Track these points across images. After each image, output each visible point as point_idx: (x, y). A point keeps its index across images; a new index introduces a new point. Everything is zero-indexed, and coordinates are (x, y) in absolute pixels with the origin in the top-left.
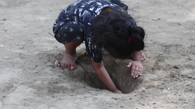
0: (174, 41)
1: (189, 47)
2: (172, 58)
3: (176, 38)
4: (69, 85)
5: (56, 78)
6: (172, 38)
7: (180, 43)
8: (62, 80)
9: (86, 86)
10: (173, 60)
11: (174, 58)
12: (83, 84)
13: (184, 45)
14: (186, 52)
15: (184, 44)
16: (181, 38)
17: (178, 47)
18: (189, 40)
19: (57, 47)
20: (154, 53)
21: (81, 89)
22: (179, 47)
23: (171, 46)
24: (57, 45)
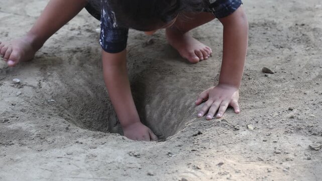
0: (260, 15)
1: (291, 27)
2: (256, 53)
3: (263, 8)
4: (32, 125)
5: (5, 110)
6: (254, 7)
7: (271, 19)
8: (19, 114)
9: (72, 126)
10: (257, 58)
11: (261, 55)
12: (64, 122)
13: (280, 23)
14: (286, 39)
15: (280, 20)
16: (273, 7)
17: (267, 29)
18: (290, 11)
19: (7, 35)
20: (217, 43)
21: (60, 135)
22: (269, 29)
23: (253, 27)
24: (8, 31)
